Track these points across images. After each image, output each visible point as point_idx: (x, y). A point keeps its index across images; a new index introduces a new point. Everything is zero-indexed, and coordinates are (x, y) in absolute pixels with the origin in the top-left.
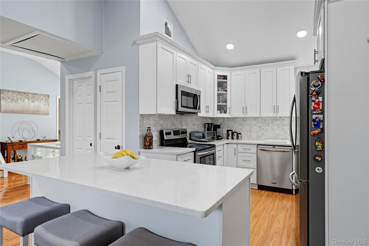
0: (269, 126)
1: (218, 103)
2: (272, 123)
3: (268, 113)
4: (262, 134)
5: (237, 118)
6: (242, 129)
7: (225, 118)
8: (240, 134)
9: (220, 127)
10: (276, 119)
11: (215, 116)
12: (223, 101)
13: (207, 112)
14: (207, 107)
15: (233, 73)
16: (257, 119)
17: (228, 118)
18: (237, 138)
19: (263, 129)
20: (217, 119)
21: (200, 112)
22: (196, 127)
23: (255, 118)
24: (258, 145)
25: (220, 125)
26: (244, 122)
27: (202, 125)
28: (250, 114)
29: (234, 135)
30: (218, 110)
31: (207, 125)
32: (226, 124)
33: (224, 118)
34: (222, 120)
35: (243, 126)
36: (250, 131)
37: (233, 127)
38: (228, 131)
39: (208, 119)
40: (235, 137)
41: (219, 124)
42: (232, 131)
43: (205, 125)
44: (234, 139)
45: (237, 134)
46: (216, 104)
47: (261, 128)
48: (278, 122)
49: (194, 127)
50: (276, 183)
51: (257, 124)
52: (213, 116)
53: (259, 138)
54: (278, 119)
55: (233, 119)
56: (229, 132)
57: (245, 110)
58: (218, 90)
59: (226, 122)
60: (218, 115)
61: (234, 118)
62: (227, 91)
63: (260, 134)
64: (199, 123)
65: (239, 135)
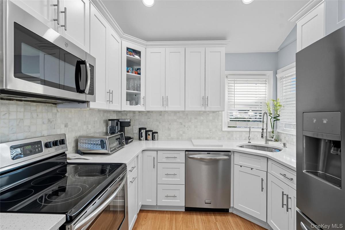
0: (192, 123)
1: (127, 89)
2: (195, 119)
3: (194, 106)
4: (184, 133)
5: (152, 112)
6: (158, 126)
7: (136, 112)
8: (157, 133)
9: (130, 125)
10: (200, 114)
11: (123, 109)
12: (134, 87)
13: (110, 101)
14: (110, 93)
15: (149, 50)
16: (177, 114)
17: (139, 112)
18: (153, 139)
19: (185, 126)
20: (126, 112)
21: (95, 101)
22: (90, 127)
23: (175, 113)
24: (186, 151)
25: (130, 122)
26: (161, 117)
27: (102, 122)
28: (172, 107)
29: (149, 135)
30: (127, 100)
31: (110, 121)
32: (137, 119)
33: (134, 112)
34: (132, 114)
35: (160, 123)
36: (169, 129)
37: (147, 123)
38: (140, 129)
39: (112, 112)
40: (150, 137)
41: (129, 120)
42: (145, 129)
43: (106, 122)
44: (148, 140)
45: (153, 133)
46: (125, 91)
47: (182, 124)
48: (202, 118)
49: (85, 127)
50: (211, 203)
51: (178, 120)
52: (119, 109)
53: (180, 138)
54: (202, 114)
55: (146, 114)
56: (142, 130)
57: (165, 101)
58: (128, 72)
59: (137, 117)
60: (127, 107)
61: (148, 112)
62: (140, 74)
63: (181, 132)
64: (96, 119)
65: (155, 134)
